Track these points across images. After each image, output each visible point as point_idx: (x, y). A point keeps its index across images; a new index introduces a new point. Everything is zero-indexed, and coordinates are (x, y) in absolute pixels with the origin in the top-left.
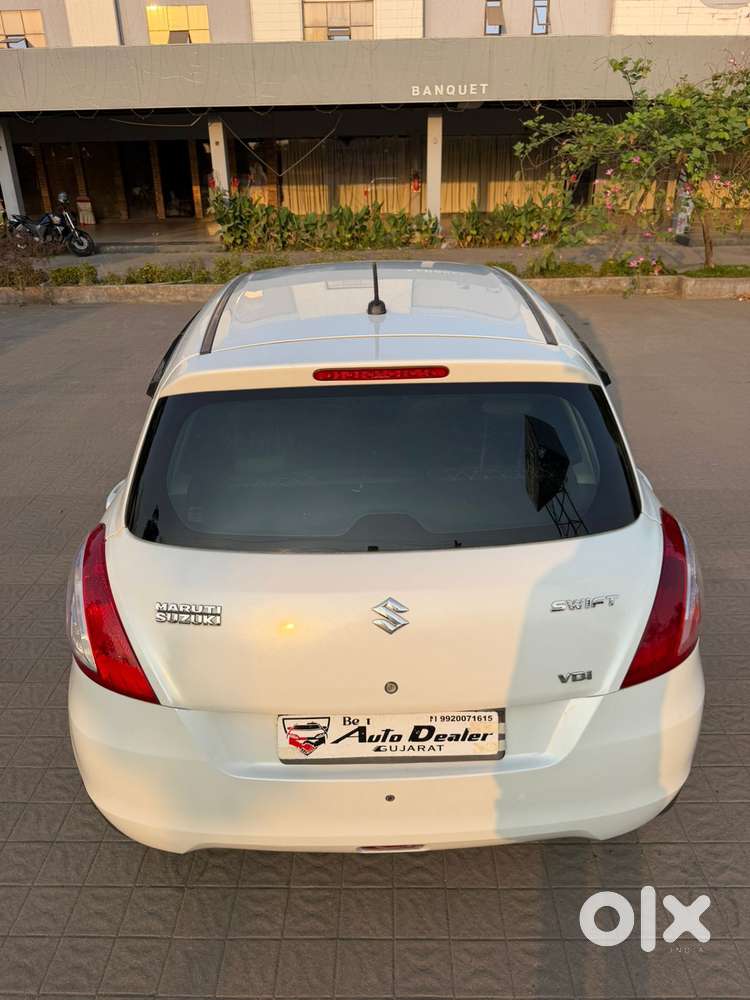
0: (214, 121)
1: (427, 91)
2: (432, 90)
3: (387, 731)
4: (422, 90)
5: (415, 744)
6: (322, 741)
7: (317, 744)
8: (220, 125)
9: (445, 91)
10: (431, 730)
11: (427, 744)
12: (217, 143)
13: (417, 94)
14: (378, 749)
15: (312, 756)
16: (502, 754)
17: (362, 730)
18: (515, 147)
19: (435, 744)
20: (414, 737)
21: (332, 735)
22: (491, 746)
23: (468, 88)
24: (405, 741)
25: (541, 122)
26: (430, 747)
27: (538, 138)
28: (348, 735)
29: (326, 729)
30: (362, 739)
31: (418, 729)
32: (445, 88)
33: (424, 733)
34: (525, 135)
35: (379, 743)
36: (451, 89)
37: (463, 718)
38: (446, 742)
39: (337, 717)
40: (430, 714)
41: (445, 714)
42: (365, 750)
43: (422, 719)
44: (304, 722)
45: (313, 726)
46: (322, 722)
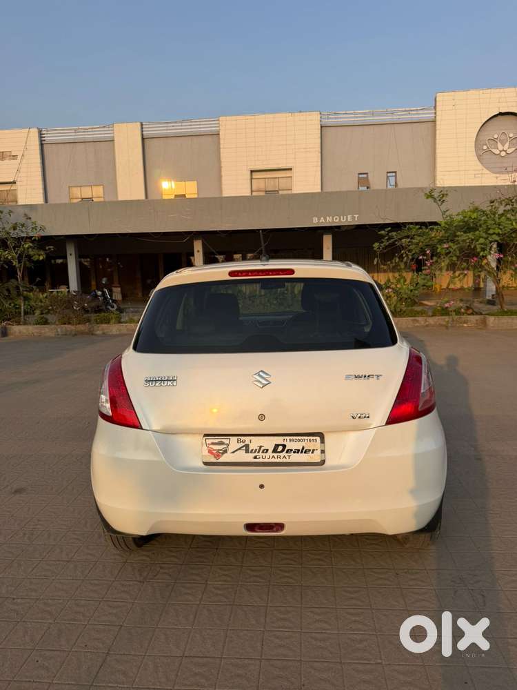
0: (197, 239)
1: (322, 220)
2: (325, 219)
3: (261, 447)
4: (319, 220)
5: (276, 455)
6: (225, 451)
7: (223, 454)
8: (201, 241)
9: (333, 219)
10: (284, 446)
11: (282, 455)
12: (198, 251)
13: (316, 222)
14: (255, 457)
15: (221, 460)
16: (323, 462)
17: (247, 446)
18: (374, 246)
19: (287, 455)
20: (275, 451)
21: (231, 449)
22: (316, 457)
23: (347, 217)
24: (270, 453)
25: (389, 231)
26: (282, 457)
27: (388, 240)
28: (239, 449)
29: (228, 445)
30: (247, 451)
31: (277, 446)
32: (333, 218)
33: (280, 448)
34: (379, 239)
35: (256, 454)
36: (336, 219)
37: (301, 440)
38: (292, 454)
39: (234, 439)
40: (283, 438)
41: (292, 438)
42: (249, 458)
43: (279, 440)
44: (216, 441)
45: (221, 443)
46: (226, 441)
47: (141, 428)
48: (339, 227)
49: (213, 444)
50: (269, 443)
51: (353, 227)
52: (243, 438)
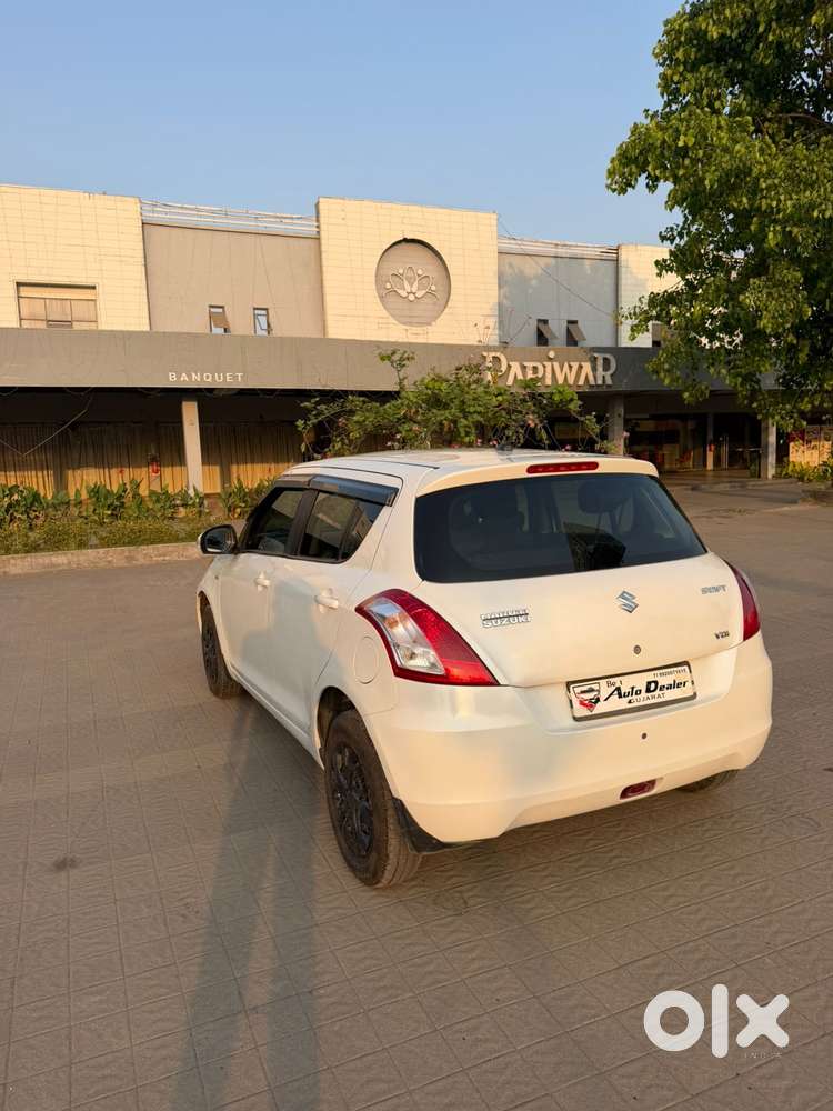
1: (184, 377)
2: (189, 376)
3: (633, 688)
4: (179, 376)
5: (649, 695)
6: (598, 700)
7: (596, 703)
9: (202, 379)
10: (656, 682)
11: (656, 693)
13: (173, 380)
14: (630, 702)
15: (596, 711)
16: (695, 696)
17: (618, 689)
18: (298, 423)
19: (661, 693)
20: (648, 691)
21: (603, 696)
22: (688, 691)
23: (225, 377)
24: (644, 694)
26: (657, 697)
27: (316, 416)
28: (611, 695)
29: (598, 691)
30: (620, 696)
31: (649, 683)
32: (202, 376)
33: (653, 686)
34: (305, 414)
35: (630, 698)
36: (208, 377)
37: (671, 673)
38: (665, 691)
39: (603, 682)
40: (653, 673)
41: (661, 671)
42: (623, 704)
43: (650, 677)
44: (585, 688)
45: (591, 690)
46: (595, 687)
47: (497, 684)
48: (211, 390)
49: (583, 692)
50: (640, 682)
51: (234, 392)
52: (612, 680)
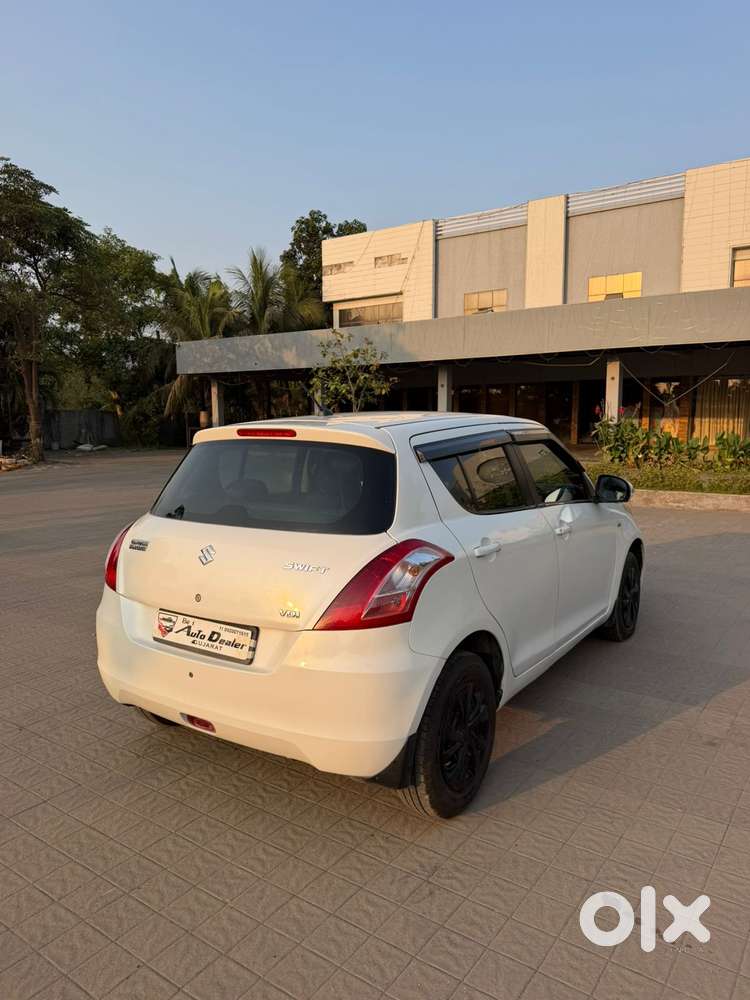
3: (200, 632)
5: (211, 643)
6: (171, 630)
7: (169, 631)
8: (618, 364)
10: (219, 635)
11: (217, 644)
12: (613, 378)
14: (194, 642)
15: (166, 638)
16: (249, 661)
17: (189, 627)
20: (210, 639)
21: (176, 628)
22: (244, 654)
24: (206, 640)
26: (215, 647)
28: (183, 630)
29: (174, 623)
30: (188, 635)
31: (213, 633)
33: (215, 637)
35: (195, 638)
37: (234, 632)
38: (224, 646)
39: (181, 617)
40: (219, 625)
41: (228, 627)
42: (187, 641)
43: (216, 627)
44: (166, 617)
45: (170, 621)
46: (174, 619)
47: (114, 589)
49: (164, 619)
50: (207, 628)
52: (188, 618)
